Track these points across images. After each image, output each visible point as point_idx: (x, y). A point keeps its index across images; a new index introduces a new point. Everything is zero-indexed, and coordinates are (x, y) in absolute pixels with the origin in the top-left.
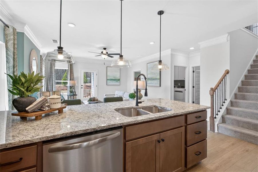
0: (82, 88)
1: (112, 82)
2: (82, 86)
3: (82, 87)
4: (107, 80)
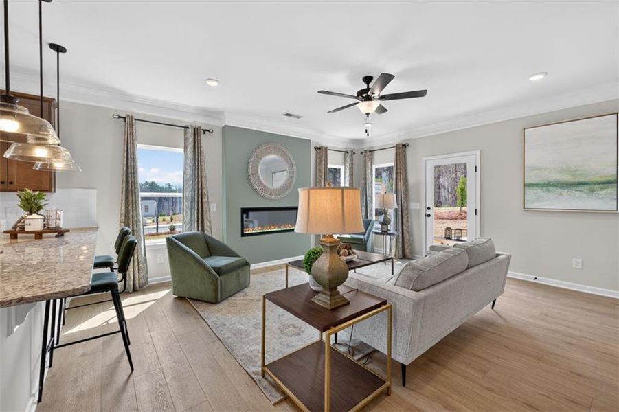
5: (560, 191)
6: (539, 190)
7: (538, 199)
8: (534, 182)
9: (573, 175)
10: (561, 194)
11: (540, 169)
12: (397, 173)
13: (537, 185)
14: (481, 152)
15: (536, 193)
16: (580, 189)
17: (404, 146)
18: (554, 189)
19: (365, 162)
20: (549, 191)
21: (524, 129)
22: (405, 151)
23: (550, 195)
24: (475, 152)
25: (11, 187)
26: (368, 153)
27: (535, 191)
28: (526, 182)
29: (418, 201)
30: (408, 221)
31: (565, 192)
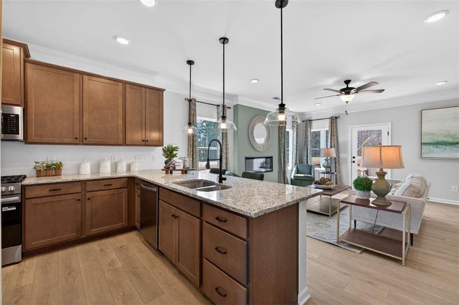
0: (354, 162)
1: (435, 149)
2: (354, 157)
3: (353, 160)
4: (422, 144)
5: (444, 147)
6: (431, 147)
7: (430, 152)
8: (428, 142)
9: (453, 138)
10: (445, 149)
11: (432, 134)
12: (331, 135)
13: (430, 144)
14: (391, 124)
15: (429, 148)
16: (457, 146)
17: (336, 118)
18: (440, 146)
19: (306, 127)
20: (437, 147)
21: (422, 111)
22: (336, 121)
23: (438, 150)
24: (387, 123)
25: (147, 143)
26: (308, 122)
27: (428, 147)
28: (422, 142)
29: (346, 152)
30: (339, 165)
31: (448, 148)
